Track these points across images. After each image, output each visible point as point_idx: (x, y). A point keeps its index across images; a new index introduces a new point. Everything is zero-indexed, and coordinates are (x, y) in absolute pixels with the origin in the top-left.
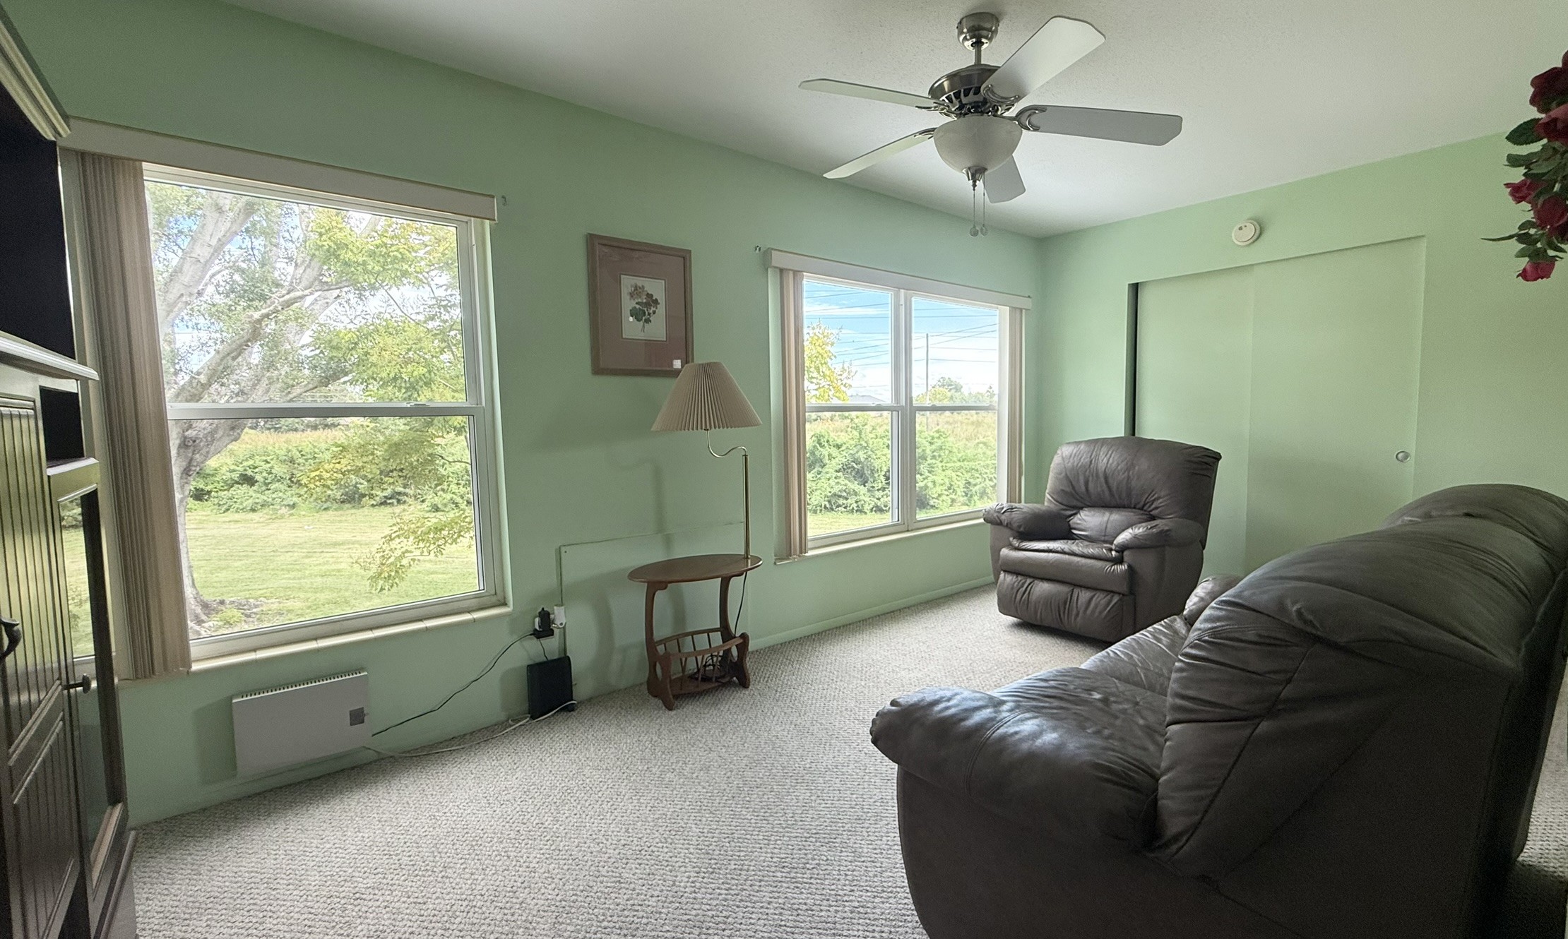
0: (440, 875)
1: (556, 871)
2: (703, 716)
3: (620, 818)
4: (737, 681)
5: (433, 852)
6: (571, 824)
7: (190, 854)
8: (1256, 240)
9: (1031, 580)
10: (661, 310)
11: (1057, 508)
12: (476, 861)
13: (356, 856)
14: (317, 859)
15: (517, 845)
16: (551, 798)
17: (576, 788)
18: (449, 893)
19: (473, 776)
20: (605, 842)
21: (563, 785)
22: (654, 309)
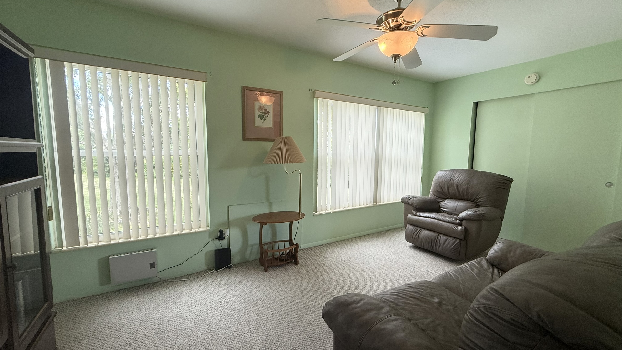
0: (166, 335)
1: (207, 340)
2: (278, 276)
3: (236, 319)
4: (294, 262)
5: (167, 324)
6: (218, 319)
7: (90, 312)
8: (537, 82)
9: (420, 229)
10: (270, 115)
11: (435, 198)
12: (180, 330)
13: (141, 321)
14: (129, 321)
15: (196, 325)
16: (214, 306)
17: (224, 303)
18: (167, 344)
19: (189, 292)
20: (228, 329)
21: (220, 300)
22: (267, 115)
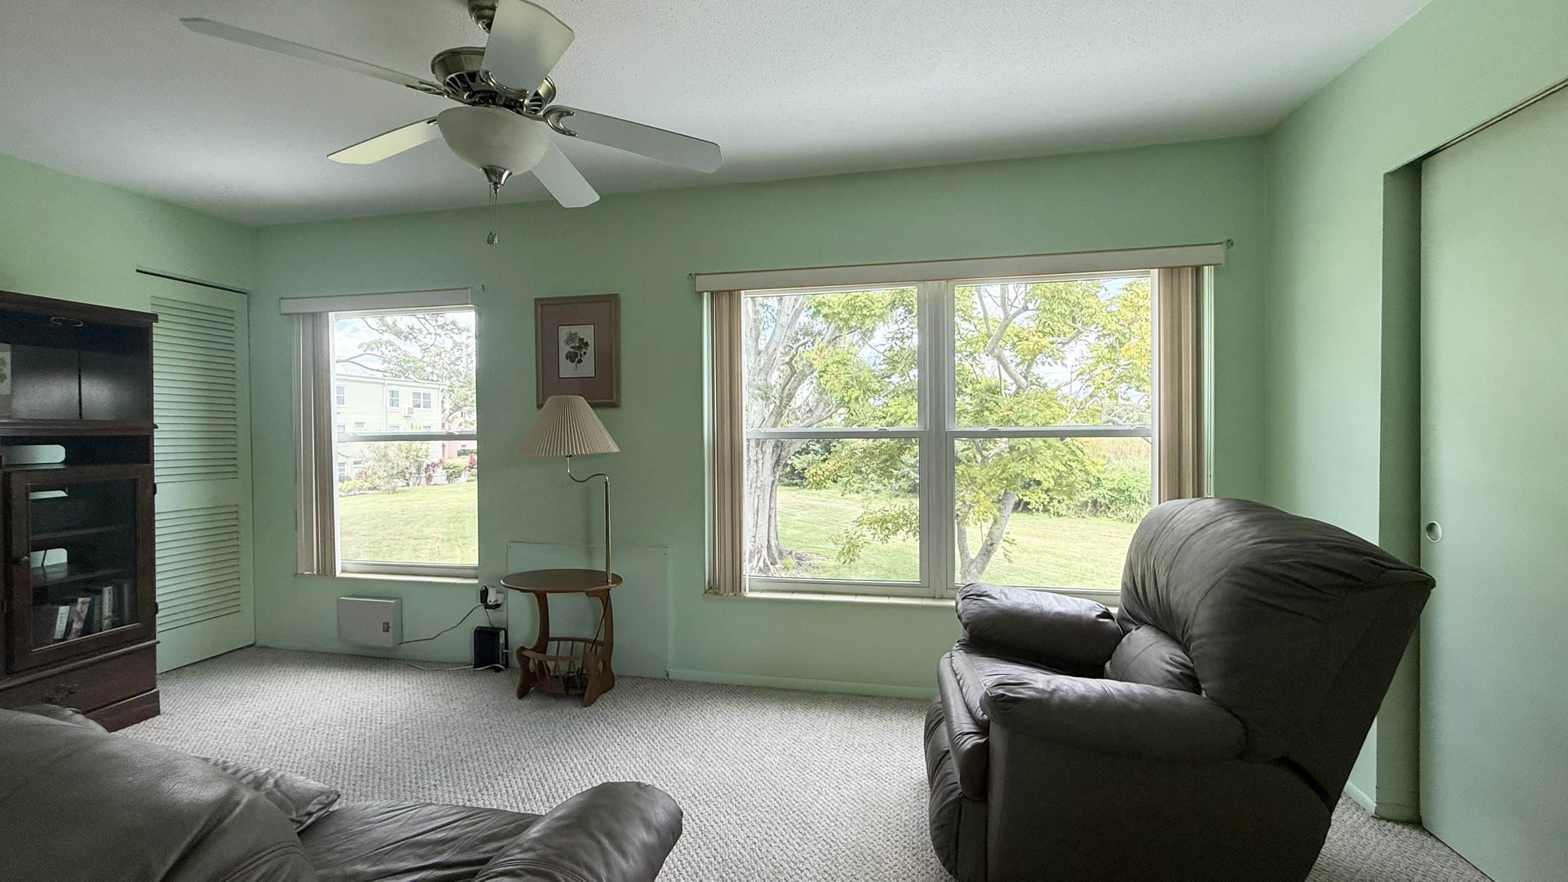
10: (591, 350)
22: (584, 351)
